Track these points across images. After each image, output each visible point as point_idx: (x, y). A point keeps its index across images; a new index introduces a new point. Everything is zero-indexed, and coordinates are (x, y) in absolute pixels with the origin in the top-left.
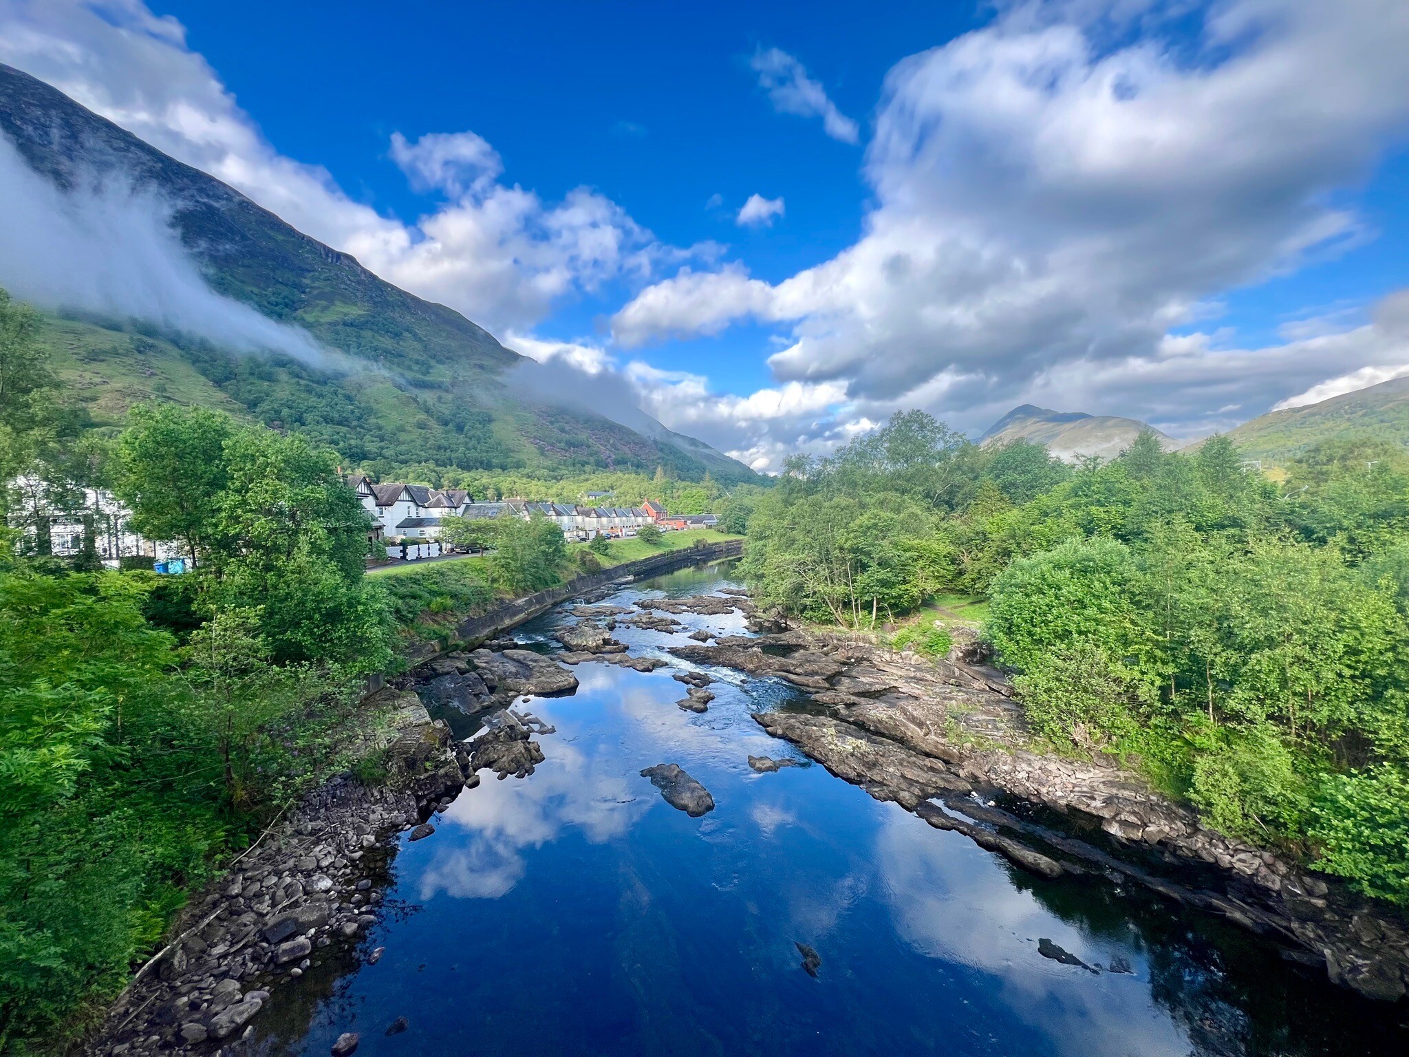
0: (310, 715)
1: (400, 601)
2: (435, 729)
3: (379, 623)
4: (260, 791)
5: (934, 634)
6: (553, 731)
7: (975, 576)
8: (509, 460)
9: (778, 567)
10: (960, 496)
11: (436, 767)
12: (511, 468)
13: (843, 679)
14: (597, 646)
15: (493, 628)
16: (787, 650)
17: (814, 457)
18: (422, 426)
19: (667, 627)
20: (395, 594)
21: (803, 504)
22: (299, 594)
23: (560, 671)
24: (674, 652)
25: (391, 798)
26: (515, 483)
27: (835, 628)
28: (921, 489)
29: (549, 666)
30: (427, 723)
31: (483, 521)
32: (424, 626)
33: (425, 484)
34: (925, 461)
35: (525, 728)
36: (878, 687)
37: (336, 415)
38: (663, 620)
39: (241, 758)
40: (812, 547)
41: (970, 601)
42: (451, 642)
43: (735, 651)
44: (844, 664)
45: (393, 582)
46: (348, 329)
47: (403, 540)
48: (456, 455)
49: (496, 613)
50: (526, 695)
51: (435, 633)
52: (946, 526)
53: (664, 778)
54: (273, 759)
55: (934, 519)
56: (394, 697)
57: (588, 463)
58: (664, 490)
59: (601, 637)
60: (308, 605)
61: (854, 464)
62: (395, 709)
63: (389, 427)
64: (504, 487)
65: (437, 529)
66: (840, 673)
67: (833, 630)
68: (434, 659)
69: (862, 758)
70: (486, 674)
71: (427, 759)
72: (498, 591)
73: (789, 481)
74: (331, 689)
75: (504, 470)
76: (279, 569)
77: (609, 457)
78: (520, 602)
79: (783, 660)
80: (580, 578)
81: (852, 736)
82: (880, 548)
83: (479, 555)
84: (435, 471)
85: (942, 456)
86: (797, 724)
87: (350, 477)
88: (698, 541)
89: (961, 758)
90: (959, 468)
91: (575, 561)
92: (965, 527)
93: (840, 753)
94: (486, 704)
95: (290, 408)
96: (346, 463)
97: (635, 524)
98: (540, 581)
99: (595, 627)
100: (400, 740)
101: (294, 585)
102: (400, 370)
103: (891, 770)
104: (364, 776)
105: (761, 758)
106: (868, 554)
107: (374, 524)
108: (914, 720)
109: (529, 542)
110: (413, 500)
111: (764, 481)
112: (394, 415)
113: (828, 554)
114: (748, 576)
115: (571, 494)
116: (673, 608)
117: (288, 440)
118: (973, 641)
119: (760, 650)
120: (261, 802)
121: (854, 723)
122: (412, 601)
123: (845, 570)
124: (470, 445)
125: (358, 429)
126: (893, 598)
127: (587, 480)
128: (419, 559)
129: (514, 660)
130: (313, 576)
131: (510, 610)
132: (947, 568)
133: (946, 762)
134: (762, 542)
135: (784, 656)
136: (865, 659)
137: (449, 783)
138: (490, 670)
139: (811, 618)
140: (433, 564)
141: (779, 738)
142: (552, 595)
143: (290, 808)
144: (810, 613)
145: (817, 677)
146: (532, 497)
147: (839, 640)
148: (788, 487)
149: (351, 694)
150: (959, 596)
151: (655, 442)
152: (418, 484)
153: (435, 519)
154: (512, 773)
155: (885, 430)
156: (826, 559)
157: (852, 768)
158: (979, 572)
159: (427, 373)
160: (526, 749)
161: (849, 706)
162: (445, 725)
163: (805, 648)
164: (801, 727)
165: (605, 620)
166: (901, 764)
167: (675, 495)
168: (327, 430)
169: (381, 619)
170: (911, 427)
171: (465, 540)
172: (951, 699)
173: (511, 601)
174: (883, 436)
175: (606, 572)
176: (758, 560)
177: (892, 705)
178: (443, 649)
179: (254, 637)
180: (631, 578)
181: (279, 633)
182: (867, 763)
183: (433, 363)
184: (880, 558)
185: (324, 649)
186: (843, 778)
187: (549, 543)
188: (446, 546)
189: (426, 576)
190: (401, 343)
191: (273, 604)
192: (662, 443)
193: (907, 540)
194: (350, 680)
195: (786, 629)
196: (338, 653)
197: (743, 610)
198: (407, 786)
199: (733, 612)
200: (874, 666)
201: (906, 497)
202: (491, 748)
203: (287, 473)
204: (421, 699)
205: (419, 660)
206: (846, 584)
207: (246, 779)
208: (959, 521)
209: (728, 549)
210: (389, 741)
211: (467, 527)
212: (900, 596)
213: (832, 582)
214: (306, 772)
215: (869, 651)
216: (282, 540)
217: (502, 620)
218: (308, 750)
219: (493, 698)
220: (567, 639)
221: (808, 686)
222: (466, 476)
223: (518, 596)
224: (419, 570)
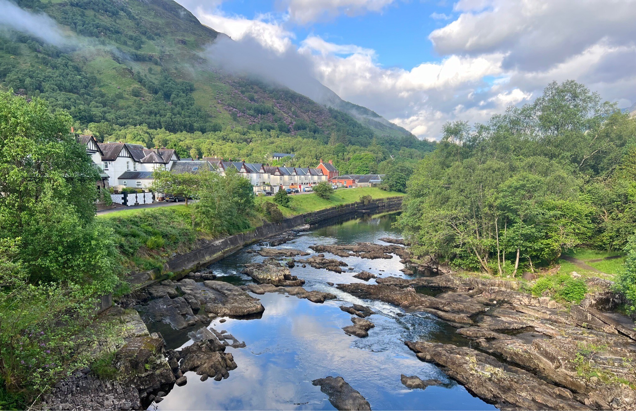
0: (58, 324)
1: (123, 239)
2: (152, 340)
3: (108, 255)
4: (25, 379)
5: (572, 283)
6: (243, 345)
7: (614, 234)
8: (208, 124)
9: (433, 220)
10: (606, 161)
11: (154, 368)
12: (210, 131)
13: (485, 317)
14: (280, 280)
15: (196, 263)
16: (437, 291)
17: (471, 124)
18: (136, 94)
19: (337, 268)
20: (119, 233)
21: (458, 167)
22: (46, 230)
23: (249, 299)
24: (342, 287)
25: (120, 390)
26: (213, 144)
27: (480, 274)
28: (569, 154)
29: (241, 295)
30: (146, 335)
31: (187, 175)
32: (142, 259)
33: (139, 144)
34: (575, 129)
35: (222, 342)
36: (516, 326)
37: (67, 84)
38: (333, 262)
39: (10, 353)
40: (464, 204)
41: (607, 256)
42: (163, 272)
43: (393, 290)
44: (487, 305)
45: (117, 223)
46: (75, 9)
47: (124, 189)
48: (165, 119)
49: (199, 251)
50: (223, 316)
51: (151, 265)
52: (590, 188)
53: (332, 388)
54: (33, 355)
55: (580, 182)
56: (119, 313)
57: (273, 129)
58: (336, 153)
59: (283, 273)
60: (54, 238)
61: (508, 131)
62: (122, 322)
63: (111, 95)
64: (204, 147)
65: (151, 181)
66: (483, 313)
67: (479, 276)
68: (150, 286)
69: (498, 383)
70: (191, 299)
71: (147, 362)
72: (200, 232)
73: (447, 145)
74: (73, 305)
75: (203, 133)
76: (30, 209)
77: (291, 123)
78: (218, 242)
79: (433, 298)
80: (266, 225)
81: (490, 364)
82: (526, 207)
83: (184, 203)
84: (148, 133)
85: (592, 125)
86: (444, 352)
87: (81, 136)
88: (364, 198)
89: (588, 389)
90: (607, 135)
91: (262, 211)
92: (608, 190)
93: (479, 377)
94: (191, 322)
95: (31, 77)
96: (77, 124)
97: (312, 181)
98: (232, 227)
99: (278, 265)
100: (126, 346)
101: (43, 223)
102: (117, 45)
103: (524, 394)
104: (100, 372)
105: (412, 377)
106: (515, 212)
107: (102, 175)
108: (546, 355)
109: (225, 194)
110: (131, 157)
111: (425, 146)
112: (114, 85)
113: (478, 211)
114: (406, 228)
115: (259, 155)
116: (343, 253)
117: (32, 104)
118: (607, 290)
119: (413, 289)
120: (25, 386)
121: (493, 354)
122: (133, 238)
123: (493, 225)
124: (175, 111)
125: (86, 96)
126: (535, 250)
127: (272, 143)
128: (137, 205)
129: (213, 289)
130: (56, 215)
131: (209, 248)
132: (588, 226)
133: (574, 392)
134: (419, 199)
135: (434, 296)
136: (506, 302)
137: (163, 381)
138: (194, 296)
139: (460, 265)
140: (148, 210)
141: (427, 362)
142: (244, 238)
143: (46, 392)
144: (460, 261)
145: (463, 315)
146: (227, 156)
147: (483, 284)
148: (446, 151)
149: (88, 309)
150: (596, 251)
151: (330, 110)
152: (134, 143)
153: (149, 173)
154: (211, 376)
155: (539, 100)
156: (476, 214)
157: (490, 390)
158: (618, 231)
159: (139, 48)
160: (223, 358)
161: (489, 340)
162: (160, 337)
163: (453, 290)
164: (447, 354)
165: (286, 260)
166: (533, 391)
167: (346, 157)
168: (61, 97)
169: (109, 252)
170: (563, 96)
171: (173, 190)
172: (582, 339)
173: (210, 242)
174: (536, 105)
175: (287, 221)
176: (415, 214)
177: (527, 342)
178: (157, 278)
179: (14, 262)
180: (307, 226)
181: (32, 260)
182: (503, 387)
183: (144, 38)
184: (525, 215)
185: (67, 274)
186: (481, 398)
187: (241, 196)
188: (158, 196)
189: (144, 219)
190: (118, 21)
191: (27, 237)
192: (337, 111)
193: (552, 200)
194: (87, 298)
195: (437, 273)
196: (78, 277)
197: (400, 256)
198: (132, 381)
199: (391, 257)
200: (514, 308)
201: (553, 162)
202: (195, 357)
203: (33, 131)
204: (141, 316)
205: (138, 286)
206: (493, 237)
207: (13, 369)
208: (603, 184)
209: (390, 205)
210: (117, 347)
211: (174, 180)
212: (542, 250)
213: (480, 235)
214: (57, 366)
215: (510, 295)
216: (32, 186)
217: (203, 256)
218: (57, 350)
219: (197, 318)
220: (255, 273)
221: (454, 321)
222: (173, 137)
223: (216, 238)
224: (137, 214)
